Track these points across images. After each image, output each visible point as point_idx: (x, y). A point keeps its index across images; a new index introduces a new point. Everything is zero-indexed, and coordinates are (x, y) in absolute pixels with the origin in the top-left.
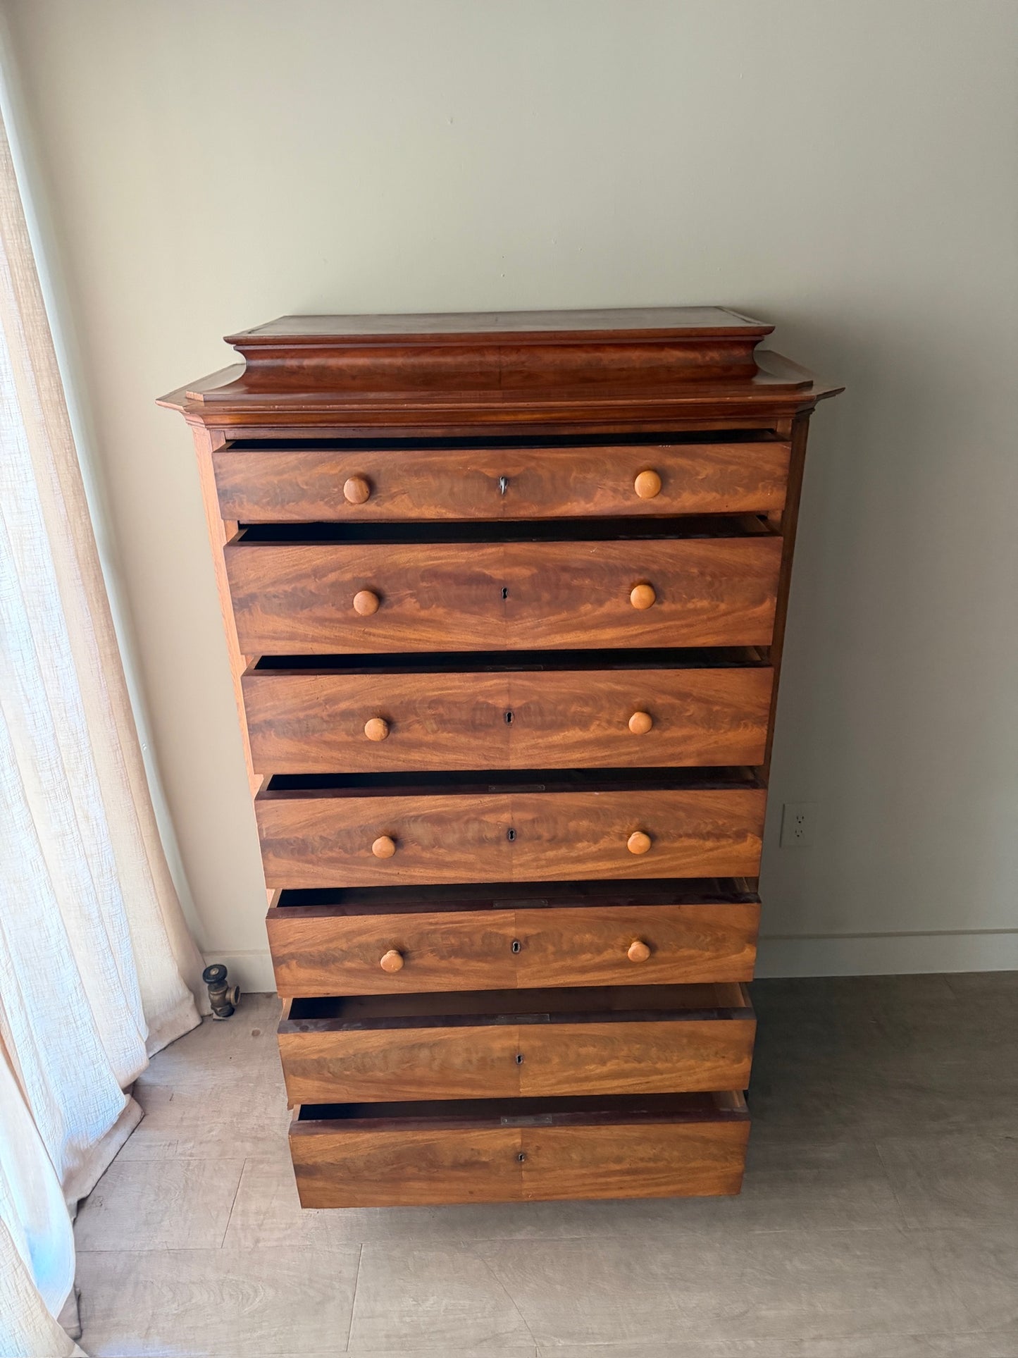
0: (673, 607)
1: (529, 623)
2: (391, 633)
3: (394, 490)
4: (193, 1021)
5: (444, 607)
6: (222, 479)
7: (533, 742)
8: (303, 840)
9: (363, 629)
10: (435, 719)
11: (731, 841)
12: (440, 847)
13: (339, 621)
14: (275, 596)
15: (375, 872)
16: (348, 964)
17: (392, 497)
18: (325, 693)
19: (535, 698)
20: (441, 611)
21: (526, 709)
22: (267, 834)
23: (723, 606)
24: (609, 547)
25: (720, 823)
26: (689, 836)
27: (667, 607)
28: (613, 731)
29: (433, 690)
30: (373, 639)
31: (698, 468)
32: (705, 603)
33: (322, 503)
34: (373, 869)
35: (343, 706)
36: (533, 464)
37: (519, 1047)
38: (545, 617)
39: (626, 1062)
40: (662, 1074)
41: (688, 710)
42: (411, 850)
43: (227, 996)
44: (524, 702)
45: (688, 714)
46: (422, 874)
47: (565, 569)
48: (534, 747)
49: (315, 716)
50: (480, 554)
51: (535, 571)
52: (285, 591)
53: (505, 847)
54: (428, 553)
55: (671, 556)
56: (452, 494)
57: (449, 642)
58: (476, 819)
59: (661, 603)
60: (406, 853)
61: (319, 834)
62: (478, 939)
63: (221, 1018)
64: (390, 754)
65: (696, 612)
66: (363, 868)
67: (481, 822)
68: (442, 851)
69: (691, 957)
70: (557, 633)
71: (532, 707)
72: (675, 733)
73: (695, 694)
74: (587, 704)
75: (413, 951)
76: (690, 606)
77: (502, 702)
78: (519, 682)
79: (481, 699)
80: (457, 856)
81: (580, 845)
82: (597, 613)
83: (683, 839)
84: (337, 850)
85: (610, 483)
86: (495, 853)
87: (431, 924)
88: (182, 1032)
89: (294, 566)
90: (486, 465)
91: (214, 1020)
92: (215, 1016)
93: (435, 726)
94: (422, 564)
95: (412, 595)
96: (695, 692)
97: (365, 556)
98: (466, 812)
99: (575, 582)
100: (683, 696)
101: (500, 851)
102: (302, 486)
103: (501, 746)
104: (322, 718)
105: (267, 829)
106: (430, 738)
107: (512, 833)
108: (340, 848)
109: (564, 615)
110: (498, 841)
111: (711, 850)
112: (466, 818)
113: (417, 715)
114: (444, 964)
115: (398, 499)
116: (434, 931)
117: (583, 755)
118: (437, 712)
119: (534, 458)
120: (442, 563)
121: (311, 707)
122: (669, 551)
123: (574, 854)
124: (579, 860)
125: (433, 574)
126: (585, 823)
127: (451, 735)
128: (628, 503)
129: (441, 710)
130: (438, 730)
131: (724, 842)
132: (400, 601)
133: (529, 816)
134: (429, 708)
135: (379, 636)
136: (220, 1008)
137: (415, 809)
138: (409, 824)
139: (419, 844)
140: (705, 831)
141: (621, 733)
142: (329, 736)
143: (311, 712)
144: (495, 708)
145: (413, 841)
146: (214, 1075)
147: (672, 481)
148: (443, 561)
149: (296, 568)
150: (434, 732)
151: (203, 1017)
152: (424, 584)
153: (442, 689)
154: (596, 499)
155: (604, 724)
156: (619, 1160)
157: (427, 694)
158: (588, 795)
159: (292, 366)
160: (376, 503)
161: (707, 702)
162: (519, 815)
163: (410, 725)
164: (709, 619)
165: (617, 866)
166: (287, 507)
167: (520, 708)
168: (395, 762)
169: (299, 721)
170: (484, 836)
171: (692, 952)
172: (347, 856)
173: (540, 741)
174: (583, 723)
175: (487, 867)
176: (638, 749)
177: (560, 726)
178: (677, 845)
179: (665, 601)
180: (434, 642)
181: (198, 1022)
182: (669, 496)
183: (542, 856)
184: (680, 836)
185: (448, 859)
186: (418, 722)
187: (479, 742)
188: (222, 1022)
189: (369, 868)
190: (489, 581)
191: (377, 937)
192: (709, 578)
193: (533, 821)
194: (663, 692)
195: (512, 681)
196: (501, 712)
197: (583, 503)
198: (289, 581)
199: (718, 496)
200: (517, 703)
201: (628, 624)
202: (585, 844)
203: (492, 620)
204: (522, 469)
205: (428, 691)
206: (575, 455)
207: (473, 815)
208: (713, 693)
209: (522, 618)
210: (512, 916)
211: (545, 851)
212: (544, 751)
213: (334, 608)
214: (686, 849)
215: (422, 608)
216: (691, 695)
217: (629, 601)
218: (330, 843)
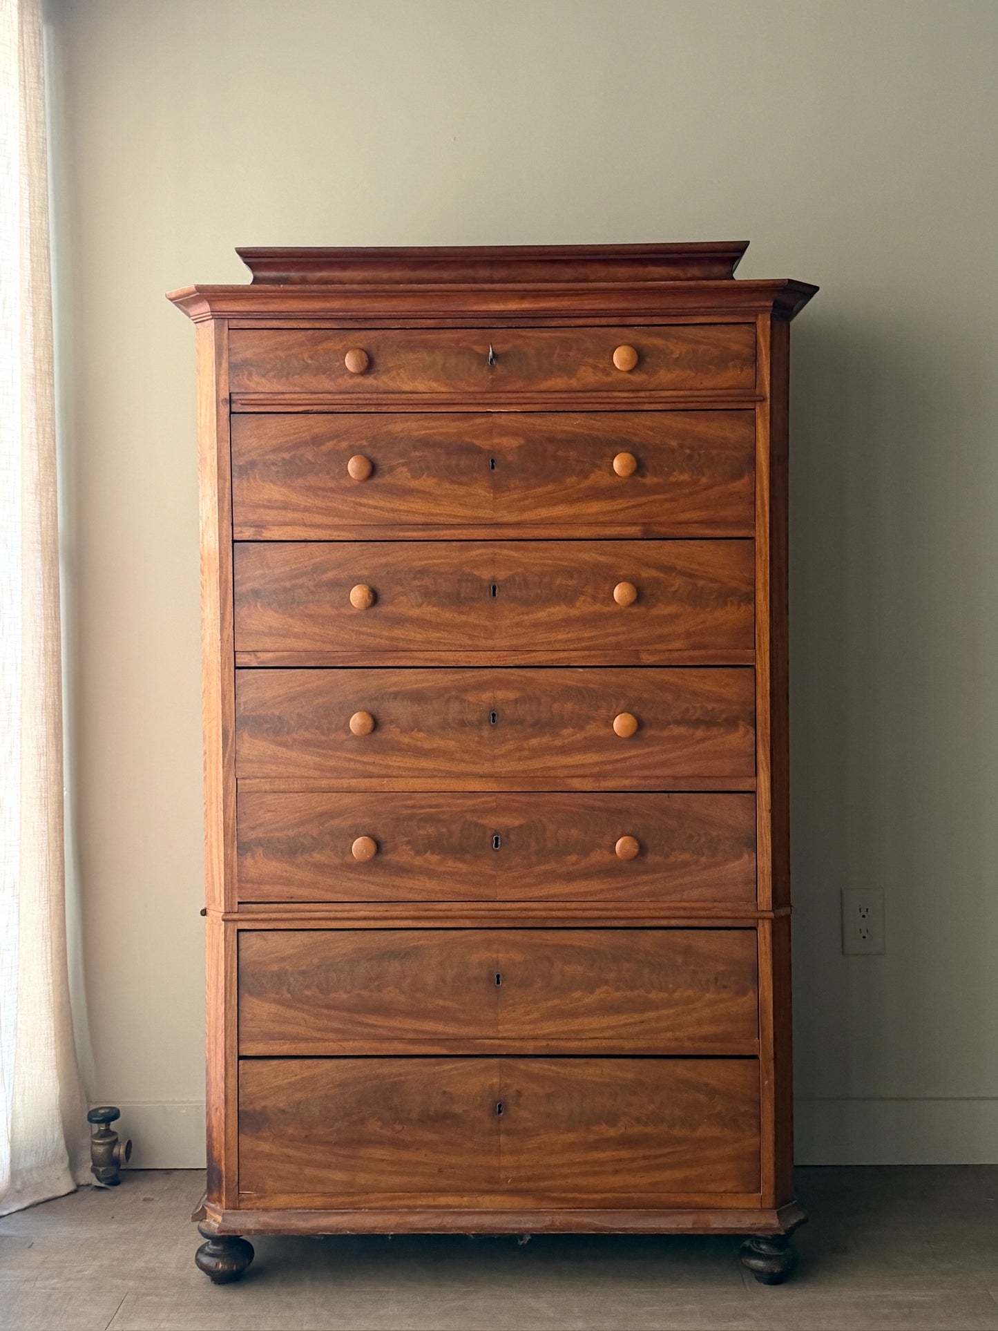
0: (656, 480)
1: (515, 495)
2: (382, 504)
3: (390, 365)
4: (64, 1182)
5: (434, 477)
6: (236, 353)
7: (517, 619)
8: (279, 718)
10: (419, 591)
11: (722, 730)
12: (420, 730)
13: (332, 490)
14: (274, 464)
15: (350, 760)
16: (317, 857)
17: (388, 371)
18: (313, 561)
19: (520, 570)
20: (431, 481)
21: (510, 580)
22: (244, 709)
23: (704, 480)
24: (591, 419)
25: (709, 707)
26: (678, 723)
27: (649, 480)
28: (598, 607)
29: (420, 559)
30: (363, 510)
31: (672, 347)
32: (685, 477)
33: (324, 376)
34: (348, 756)
35: (330, 575)
36: (519, 342)
37: (498, 962)
38: (531, 490)
39: (617, 989)
40: (657, 1008)
41: (672, 586)
42: (391, 733)
43: (116, 1150)
44: (510, 573)
45: (673, 589)
46: (398, 764)
47: (551, 440)
48: (518, 625)
49: (302, 586)
50: (471, 424)
51: (522, 442)
52: (284, 459)
53: (486, 732)
54: (421, 423)
55: (651, 429)
56: (444, 368)
57: (437, 515)
58: (457, 698)
59: (643, 476)
60: (384, 737)
61: (297, 711)
62: (456, 827)
63: (103, 1185)
64: (372, 631)
65: (679, 485)
66: (338, 754)
67: (462, 701)
68: (421, 735)
69: (685, 864)
70: (544, 506)
71: (517, 578)
72: (663, 610)
73: (679, 568)
74: (571, 577)
76: (672, 479)
77: (486, 574)
78: (505, 552)
79: (467, 570)
80: (438, 743)
81: (565, 732)
82: (582, 485)
83: (672, 726)
84: (314, 730)
85: (591, 361)
86: (476, 739)
88: (50, 1195)
89: (295, 434)
90: (476, 343)
91: (93, 1187)
92: (95, 1182)
93: (420, 600)
94: (416, 434)
95: (404, 464)
96: (680, 565)
97: (361, 426)
98: (447, 689)
99: (560, 453)
100: (667, 569)
101: (481, 737)
102: (306, 361)
103: (487, 623)
104: (308, 588)
105: (245, 703)
106: (415, 612)
107: (494, 715)
108: (316, 729)
109: (550, 487)
110: (479, 724)
111: (702, 740)
112: (447, 696)
113: (402, 586)
114: (418, 861)
115: (394, 375)
117: (569, 635)
118: (423, 583)
119: (522, 337)
120: (434, 433)
121: (296, 577)
122: (648, 423)
123: (558, 743)
124: (564, 751)
125: (425, 443)
126: (569, 706)
127: (435, 609)
128: (610, 379)
129: (427, 581)
130: (423, 603)
131: (715, 731)
132: (391, 469)
133: (512, 695)
134: (415, 578)
135: (369, 506)
136: (104, 1168)
137: (395, 684)
138: (389, 702)
139: (398, 726)
140: (694, 718)
141: (606, 609)
142: (313, 609)
143: (300, 581)
144: (480, 580)
145: (392, 722)
147: (648, 360)
148: (435, 431)
149: (296, 436)
150: (419, 606)
151: (78, 1186)
152: (417, 454)
153: (429, 558)
154: (578, 376)
155: (589, 600)
156: (612, 1120)
157: (414, 564)
158: (572, 672)
160: (375, 377)
161: (691, 576)
162: (500, 694)
163: (395, 598)
164: (691, 494)
165: (605, 759)
166: (291, 380)
167: (506, 581)
168: (378, 640)
169: (286, 590)
170: (465, 718)
171: (686, 856)
172: (323, 738)
173: (526, 617)
174: (570, 601)
175: (466, 757)
176: (625, 628)
177: (545, 602)
178: (666, 733)
179: (648, 474)
180: (423, 514)
182: (647, 373)
183: (525, 745)
184: (669, 723)
185: (427, 745)
186: (403, 594)
187: (464, 618)
188: (102, 1194)
189: (345, 755)
190: (479, 451)
191: (350, 822)
192: (688, 451)
193: (516, 701)
194: (647, 565)
195: (496, 551)
196: (486, 584)
197: (566, 378)
198: (288, 449)
199: (693, 374)
200: (502, 575)
201: (612, 498)
202: (570, 730)
203: (480, 491)
204: (510, 346)
205: (414, 560)
206: (562, 335)
207: (454, 693)
208: (697, 567)
209: (509, 490)
210: (493, 802)
211: (527, 738)
212: (529, 630)
213: (328, 477)
214: (676, 739)
215: (414, 477)
216: (675, 569)
217: (612, 472)
218: (307, 722)
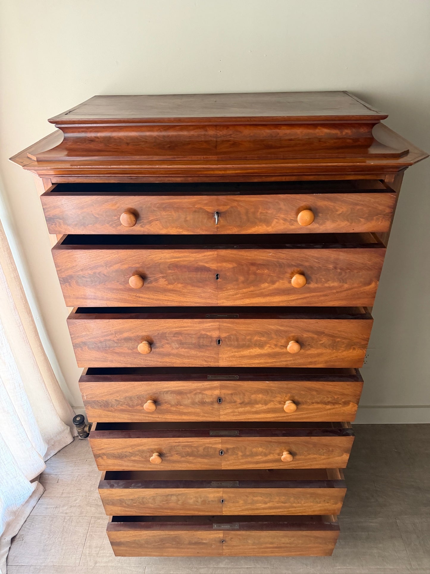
0: (316, 285)
1: (231, 292)
2: (152, 297)
3: (151, 218)
4: (69, 440)
5: (182, 284)
6: (47, 211)
7: (232, 354)
8: (106, 401)
9: (135, 294)
10: (177, 342)
11: (341, 405)
12: (181, 405)
13: (121, 290)
14: (83, 277)
15: (146, 416)
16: (133, 458)
17: (150, 222)
18: (114, 328)
19: (234, 332)
20: (180, 285)
21: (229, 338)
22: (86, 398)
23: (346, 286)
24: (279, 252)
25: (336, 397)
26: (318, 403)
27: (312, 285)
28: (277, 350)
29: (176, 328)
30: (141, 299)
31: (337, 208)
32: (336, 284)
33: (107, 225)
34: (145, 415)
35: (126, 335)
36: (235, 204)
37: (222, 497)
38: (241, 290)
39: (278, 503)
40: (296, 508)
41: (321, 341)
42: (164, 407)
43: (85, 429)
44: (228, 334)
45: (322, 342)
46: (171, 418)
47: (253, 264)
48: (233, 357)
49: (110, 340)
50: (203, 255)
51: (235, 265)
52: (89, 274)
53: (216, 406)
54: (172, 254)
55: (317, 258)
56: (186, 221)
57: (185, 302)
58: (200, 393)
59: (309, 283)
60: (162, 408)
61: (115, 398)
62: (201, 449)
63: (83, 438)
64: (152, 359)
65: (330, 288)
66: (139, 414)
67: (203, 394)
68: (182, 407)
69: (315, 458)
70: (247, 298)
71: (232, 337)
72: (313, 351)
73: (326, 332)
74: (263, 336)
75: (167, 454)
76: (327, 285)
77: (215, 334)
78: (225, 324)
79: (203, 333)
80: (191, 410)
81: (257, 406)
82: (271, 288)
83: (314, 404)
84: (125, 406)
85: (282, 216)
86: (211, 408)
87: (176, 442)
88: (64, 445)
89: (93, 260)
90: (206, 204)
91: (79, 439)
92: (80, 438)
93: (177, 346)
94: (169, 261)
95: (163, 277)
96: (326, 331)
97: (135, 256)
98: (195, 390)
99: (259, 271)
100: (320, 333)
101: (214, 408)
102: (95, 216)
103: (215, 356)
104: (114, 341)
105: (86, 396)
106: (175, 351)
107: (220, 400)
109: (252, 288)
110: (212, 403)
111: (330, 409)
112: (195, 392)
113: (167, 340)
114: (183, 459)
115: (154, 223)
116: (178, 446)
117: (260, 361)
118: (179, 339)
119: (236, 201)
120: (180, 260)
121: (107, 335)
122: (316, 255)
123: (254, 410)
124: (256, 413)
125: (175, 266)
126: (260, 396)
127: (186, 350)
128: (293, 227)
129: (180, 338)
130: (179, 347)
131: (337, 406)
132: (156, 280)
133: (230, 392)
134: (174, 337)
135: (144, 298)
137: (166, 388)
138: (163, 394)
139: (169, 404)
140: (327, 401)
141: (282, 351)
142: (118, 350)
143: (108, 338)
144: (211, 337)
145: (166, 403)
146: (78, 469)
147: (320, 215)
148: (181, 259)
149: (94, 262)
150: (177, 348)
151: (74, 437)
152: (170, 271)
153: (181, 327)
154: (273, 225)
155: (273, 346)
156: (272, 543)
157: (173, 330)
158: (263, 383)
159: (91, 137)
160: (141, 226)
161: (332, 336)
162: (224, 391)
163: (163, 345)
164: (337, 292)
165: (277, 416)
167: (225, 338)
168: (156, 363)
169: (101, 342)
170: (205, 401)
171: (315, 456)
172: (130, 408)
173: (237, 354)
174: (261, 345)
175: (206, 415)
176: (292, 359)
177: (249, 347)
178: (311, 407)
179: (311, 282)
180: (176, 302)
181: (72, 441)
182: (318, 223)
183: (236, 410)
184: (313, 403)
185: (185, 411)
186: (168, 343)
187: (202, 354)
189: (143, 414)
190: (208, 270)
191: (147, 447)
192: (339, 271)
193: (232, 394)
194: (308, 331)
195: (221, 324)
196: (215, 339)
197: (265, 227)
198: (91, 269)
199: (349, 224)
200: (224, 335)
201: (289, 294)
202: (260, 405)
203: (209, 290)
204: (228, 207)
205: (173, 328)
206: (261, 199)
207: (198, 391)
208: (337, 332)
209: (227, 290)
210: (220, 440)
211: (237, 408)
212: (238, 359)
213: (118, 283)
214: (316, 409)
215: (169, 284)
216: (324, 333)
217: (290, 282)
218: (121, 403)
